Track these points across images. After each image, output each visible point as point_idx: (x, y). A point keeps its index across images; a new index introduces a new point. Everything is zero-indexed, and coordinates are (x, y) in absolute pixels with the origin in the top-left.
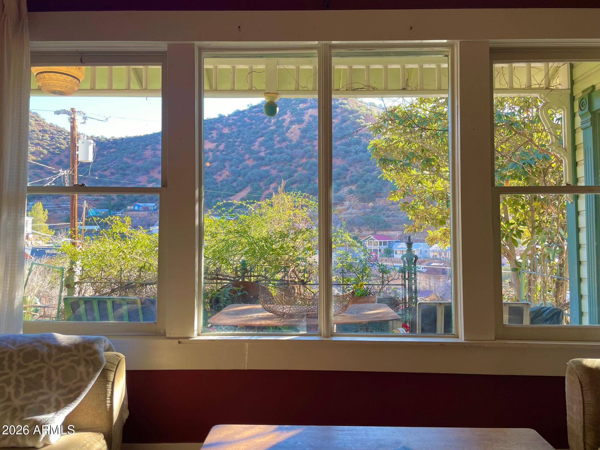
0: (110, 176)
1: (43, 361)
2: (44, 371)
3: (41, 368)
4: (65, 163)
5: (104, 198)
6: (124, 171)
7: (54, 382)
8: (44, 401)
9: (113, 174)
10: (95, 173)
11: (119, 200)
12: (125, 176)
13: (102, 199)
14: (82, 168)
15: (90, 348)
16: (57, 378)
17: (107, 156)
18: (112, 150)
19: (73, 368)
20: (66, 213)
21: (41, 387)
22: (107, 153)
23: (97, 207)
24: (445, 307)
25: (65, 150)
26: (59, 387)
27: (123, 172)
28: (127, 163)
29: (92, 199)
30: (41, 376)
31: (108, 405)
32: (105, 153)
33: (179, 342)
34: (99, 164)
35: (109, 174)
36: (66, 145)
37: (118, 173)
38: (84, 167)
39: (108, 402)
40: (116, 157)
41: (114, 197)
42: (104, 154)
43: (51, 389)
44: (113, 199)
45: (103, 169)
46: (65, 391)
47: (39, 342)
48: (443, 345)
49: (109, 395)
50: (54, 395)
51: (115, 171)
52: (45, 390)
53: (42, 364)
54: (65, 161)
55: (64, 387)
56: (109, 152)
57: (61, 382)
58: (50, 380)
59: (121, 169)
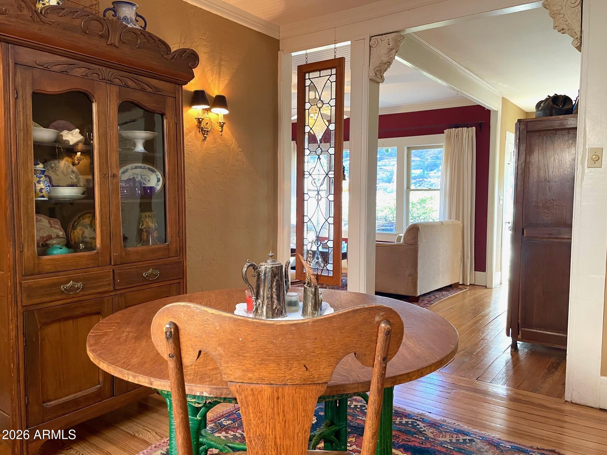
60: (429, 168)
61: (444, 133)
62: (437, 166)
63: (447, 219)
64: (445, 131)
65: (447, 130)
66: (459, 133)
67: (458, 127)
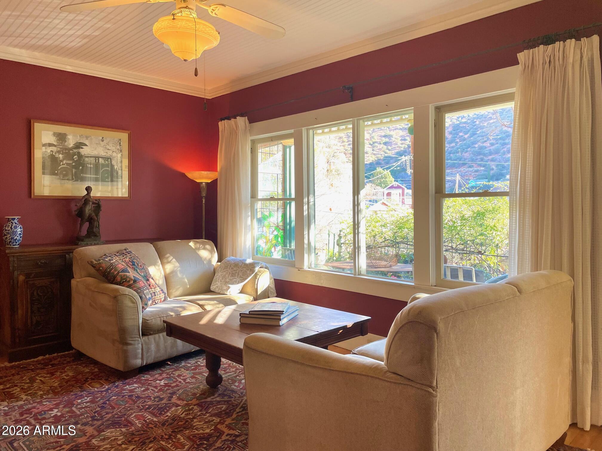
0: (490, 147)
1: (239, 268)
2: (238, 271)
3: (237, 270)
4: (449, 139)
5: (483, 168)
6: (504, 140)
7: (239, 275)
8: (235, 281)
9: (492, 144)
10: (475, 145)
11: (499, 170)
12: (505, 146)
13: (481, 170)
14: (464, 142)
15: (253, 265)
16: (241, 274)
17: (487, 127)
18: (492, 121)
19: (246, 271)
20: (450, 184)
21: (235, 276)
22: (487, 125)
23: (477, 177)
24: (451, 269)
25: (449, 127)
26: (241, 277)
27: (503, 142)
28: (507, 132)
29: (473, 170)
30: (236, 272)
31: (256, 287)
32: (485, 124)
33: (299, 270)
34: (479, 136)
35: (489, 144)
36: (450, 122)
37: (497, 143)
38: (466, 141)
39: (256, 286)
40: (496, 127)
41: (493, 167)
42: (485, 126)
43: (238, 277)
44: (493, 169)
45: (483, 141)
46: (242, 279)
47: (241, 261)
48: (401, 285)
49: (256, 283)
50: (238, 280)
51: (494, 141)
52: (236, 277)
53: (238, 269)
54: (448, 137)
55: (242, 278)
56: (489, 123)
57: (241, 276)
58: (238, 274)
59: (500, 139)
60: (495, 178)
61: (516, 63)
62: (503, 176)
63: (528, 271)
64: (521, 56)
65: (526, 51)
66: (557, 54)
67: (553, 42)
